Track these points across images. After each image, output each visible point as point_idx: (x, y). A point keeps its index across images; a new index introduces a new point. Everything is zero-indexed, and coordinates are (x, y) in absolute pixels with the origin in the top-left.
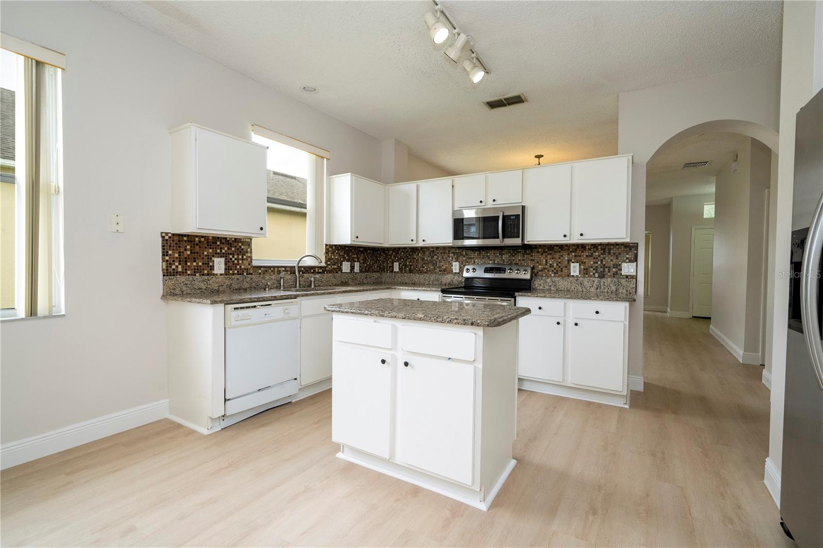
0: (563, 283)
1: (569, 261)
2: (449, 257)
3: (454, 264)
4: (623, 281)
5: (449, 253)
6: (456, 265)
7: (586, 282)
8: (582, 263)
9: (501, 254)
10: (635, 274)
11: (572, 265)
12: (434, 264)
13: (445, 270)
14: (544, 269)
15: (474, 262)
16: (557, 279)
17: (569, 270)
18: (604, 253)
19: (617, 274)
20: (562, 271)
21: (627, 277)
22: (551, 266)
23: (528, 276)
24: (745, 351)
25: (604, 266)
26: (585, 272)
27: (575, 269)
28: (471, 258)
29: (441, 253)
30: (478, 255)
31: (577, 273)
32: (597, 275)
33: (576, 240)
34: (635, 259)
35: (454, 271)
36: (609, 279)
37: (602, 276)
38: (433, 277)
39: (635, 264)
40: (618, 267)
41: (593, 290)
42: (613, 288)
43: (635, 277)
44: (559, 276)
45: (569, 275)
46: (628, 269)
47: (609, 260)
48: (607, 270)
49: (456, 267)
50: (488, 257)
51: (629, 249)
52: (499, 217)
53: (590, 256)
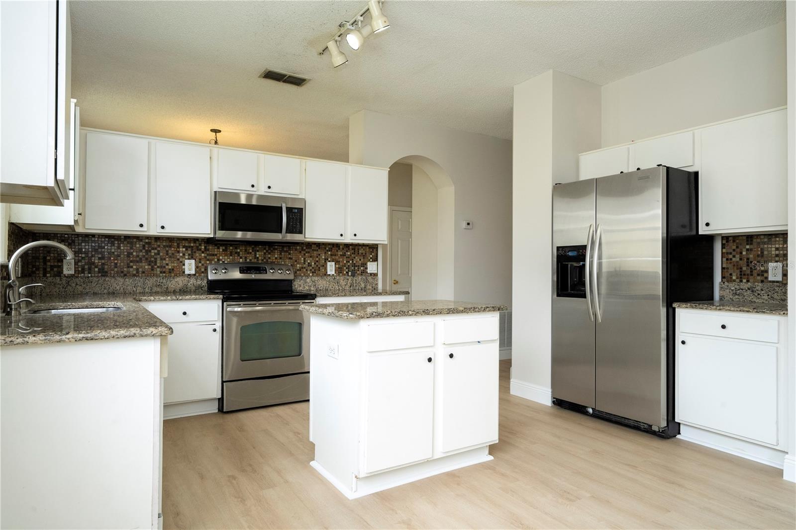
0: (321, 283)
1: (326, 260)
2: (179, 252)
3: (187, 262)
4: (369, 279)
5: (178, 247)
6: (190, 264)
7: (342, 280)
8: (337, 262)
9: (256, 251)
10: (376, 272)
11: (329, 264)
12: (152, 263)
13: (171, 271)
14: (302, 268)
15: (219, 260)
16: (316, 278)
17: (326, 269)
18: (354, 253)
19: (364, 272)
20: (320, 270)
21: (371, 274)
22: (309, 265)
23: (291, 277)
25: (354, 265)
26: (339, 271)
27: (331, 268)
28: (213, 255)
29: (165, 246)
30: (223, 250)
31: (333, 272)
32: (350, 273)
34: (375, 259)
35: (187, 272)
36: (360, 277)
37: (353, 275)
38: (151, 282)
39: (376, 263)
40: (364, 265)
41: (347, 288)
42: (363, 285)
43: (376, 275)
44: (318, 275)
45: (326, 274)
46: (371, 267)
47: (358, 260)
48: (356, 268)
49: (190, 266)
50: (238, 254)
51: (372, 250)
52: (281, 208)
53: (344, 255)
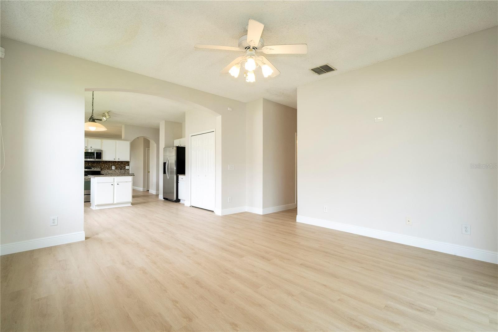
0: (110, 172)
1: (112, 165)
4: (126, 170)
7: (117, 171)
8: (115, 166)
9: (89, 163)
14: (104, 168)
17: (112, 168)
19: (125, 169)
20: (110, 168)
22: (106, 167)
23: (100, 170)
24: (143, 188)
25: (121, 167)
26: (116, 168)
27: (113, 168)
31: (114, 169)
33: (117, 160)
34: (129, 165)
36: (123, 170)
37: (121, 169)
40: (125, 167)
41: (119, 173)
42: (124, 172)
43: (129, 169)
44: (109, 170)
45: (112, 169)
46: (127, 167)
47: (122, 165)
51: (127, 163)
52: (94, 152)
53: (118, 164)
